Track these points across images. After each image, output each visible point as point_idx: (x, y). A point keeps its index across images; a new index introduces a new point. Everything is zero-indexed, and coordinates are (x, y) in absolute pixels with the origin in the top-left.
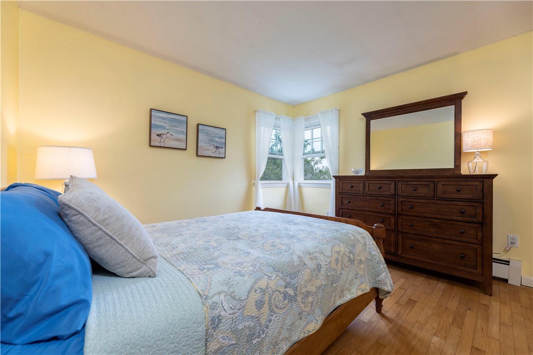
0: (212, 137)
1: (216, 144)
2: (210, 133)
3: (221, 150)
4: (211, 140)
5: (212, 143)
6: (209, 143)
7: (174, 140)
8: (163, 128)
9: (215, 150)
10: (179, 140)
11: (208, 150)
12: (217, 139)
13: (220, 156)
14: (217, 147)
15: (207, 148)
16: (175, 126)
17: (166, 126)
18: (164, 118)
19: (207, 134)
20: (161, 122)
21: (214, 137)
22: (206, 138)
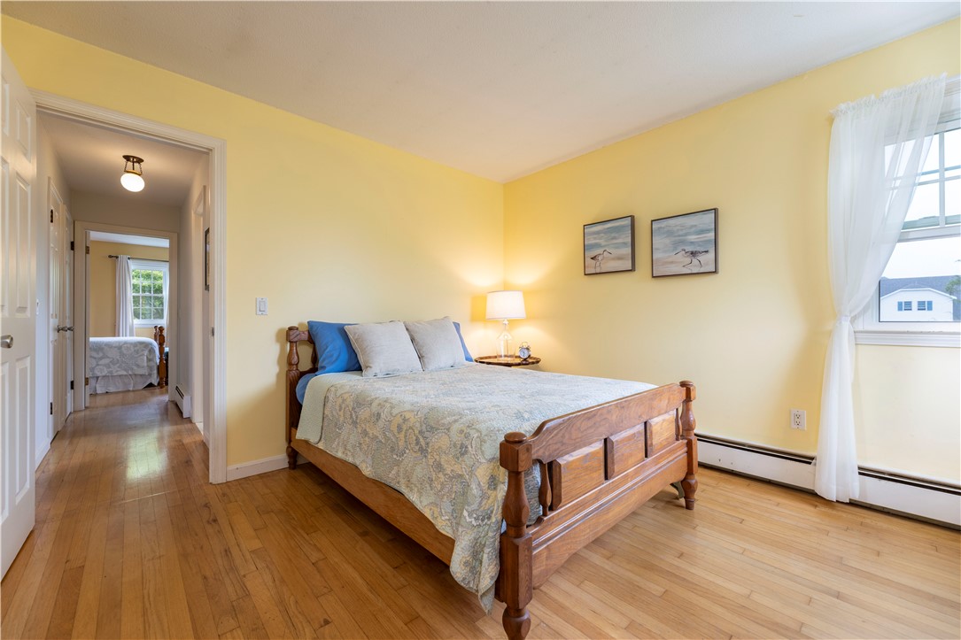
0: (679, 236)
1: (690, 248)
2: (675, 229)
3: (702, 258)
4: (678, 243)
5: (680, 249)
6: (675, 248)
7: (613, 259)
8: (597, 246)
9: (688, 260)
10: (620, 258)
11: (672, 262)
12: (692, 238)
13: (702, 270)
14: (693, 254)
15: (670, 260)
16: (614, 238)
17: (602, 242)
18: (598, 233)
19: (670, 233)
20: (595, 239)
21: (686, 235)
22: (667, 241)
